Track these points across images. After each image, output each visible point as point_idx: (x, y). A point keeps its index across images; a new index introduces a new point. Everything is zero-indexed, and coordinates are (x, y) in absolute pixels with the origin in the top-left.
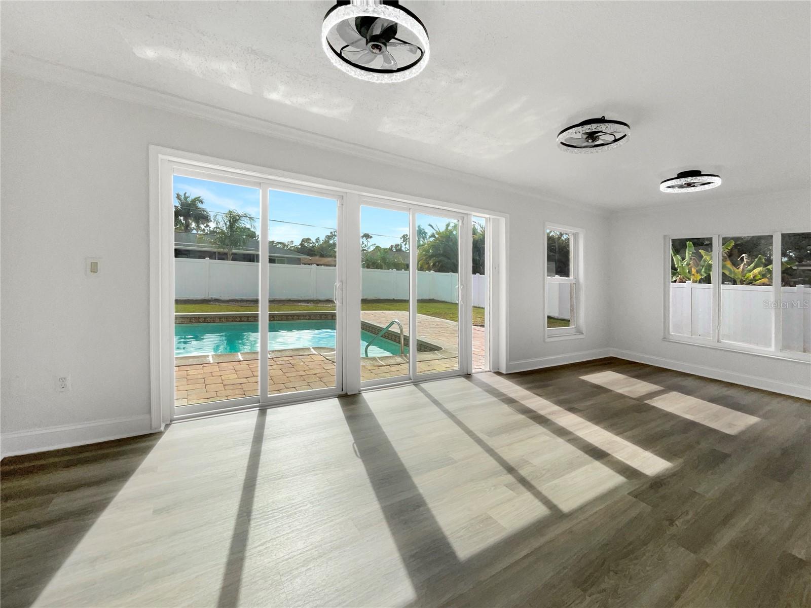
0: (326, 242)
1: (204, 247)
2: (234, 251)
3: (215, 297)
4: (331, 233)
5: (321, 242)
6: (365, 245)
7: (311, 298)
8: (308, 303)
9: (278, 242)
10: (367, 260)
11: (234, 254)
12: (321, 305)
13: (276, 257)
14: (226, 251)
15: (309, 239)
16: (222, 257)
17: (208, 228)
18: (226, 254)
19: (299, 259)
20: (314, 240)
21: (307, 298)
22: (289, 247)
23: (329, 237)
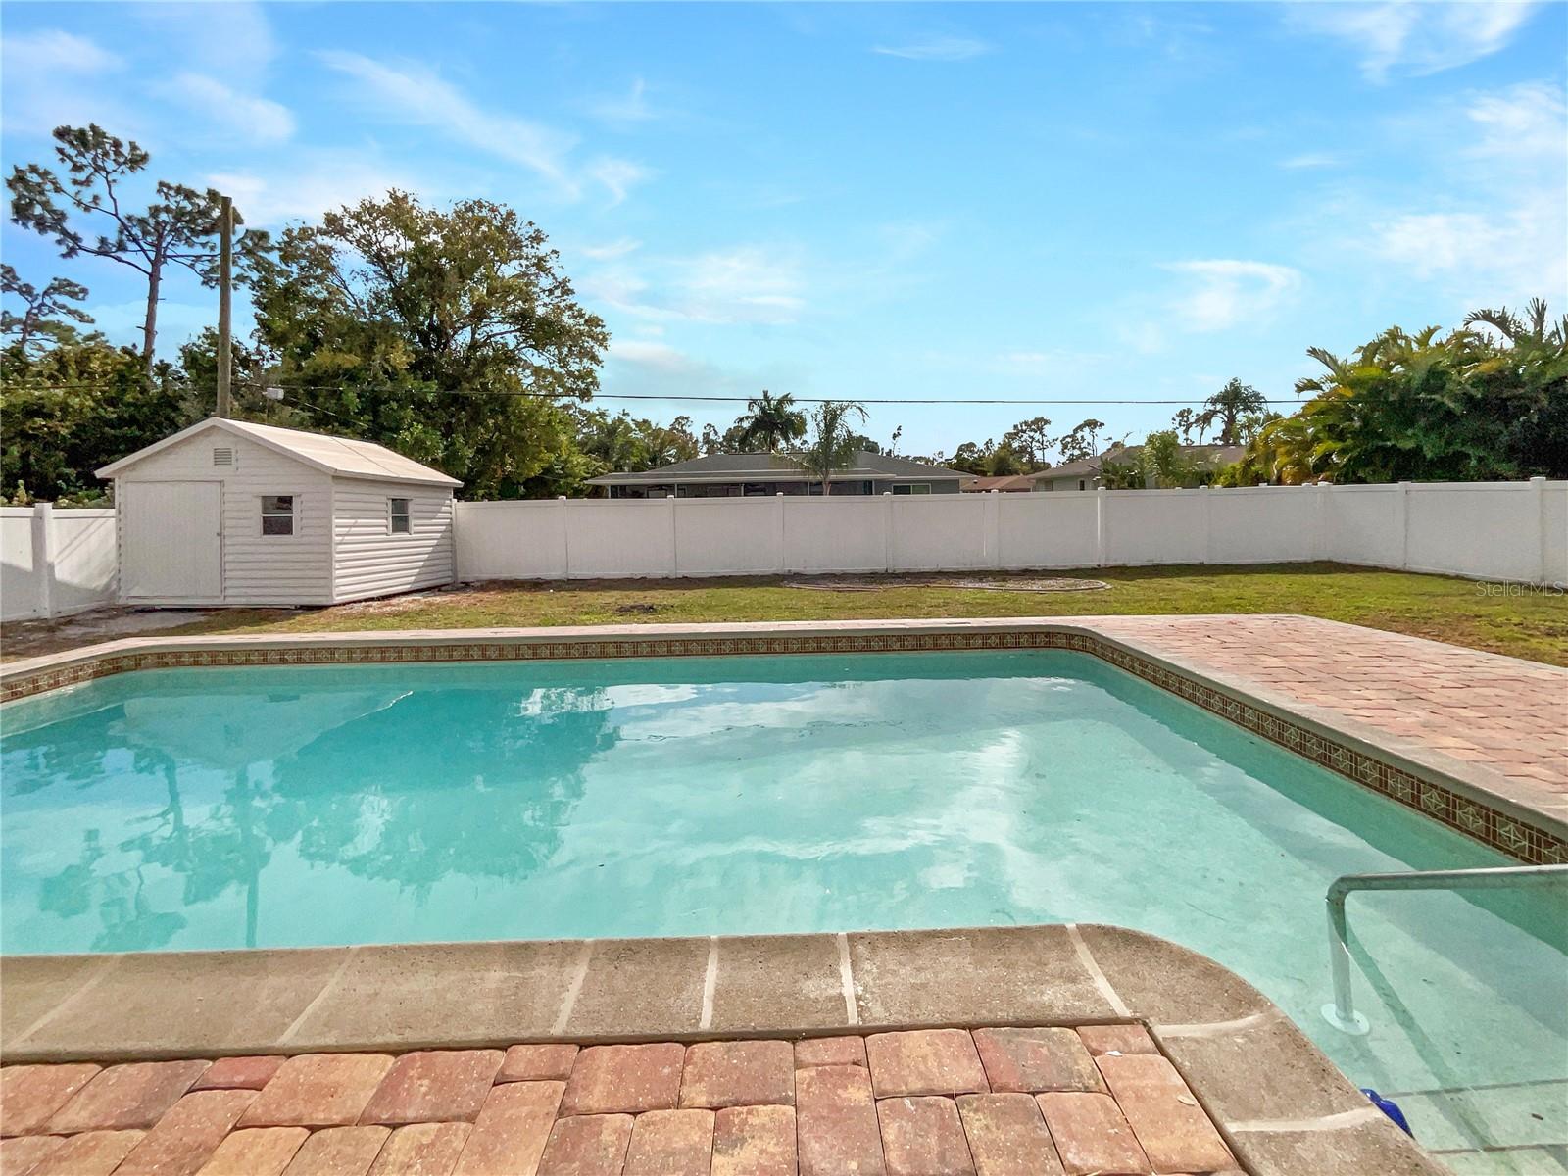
0: (1006, 446)
1: (786, 474)
2: (833, 477)
3: (794, 569)
4: (1016, 427)
5: (996, 447)
6: (1089, 444)
7: (992, 565)
8: (981, 580)
9: (915, 458)
10: (1107, 471)
11: (834, 483)
12: (1017, 586)
13: (910, 482)
14: (819, 478)
15: (972, 445)
16: (816, 489)
17: (806, 445)
18: (820, 484)
19: (957, 482)
20: (981, 445)
21: (977, 567)
22: (935, 463)
23: (1011, 436)
